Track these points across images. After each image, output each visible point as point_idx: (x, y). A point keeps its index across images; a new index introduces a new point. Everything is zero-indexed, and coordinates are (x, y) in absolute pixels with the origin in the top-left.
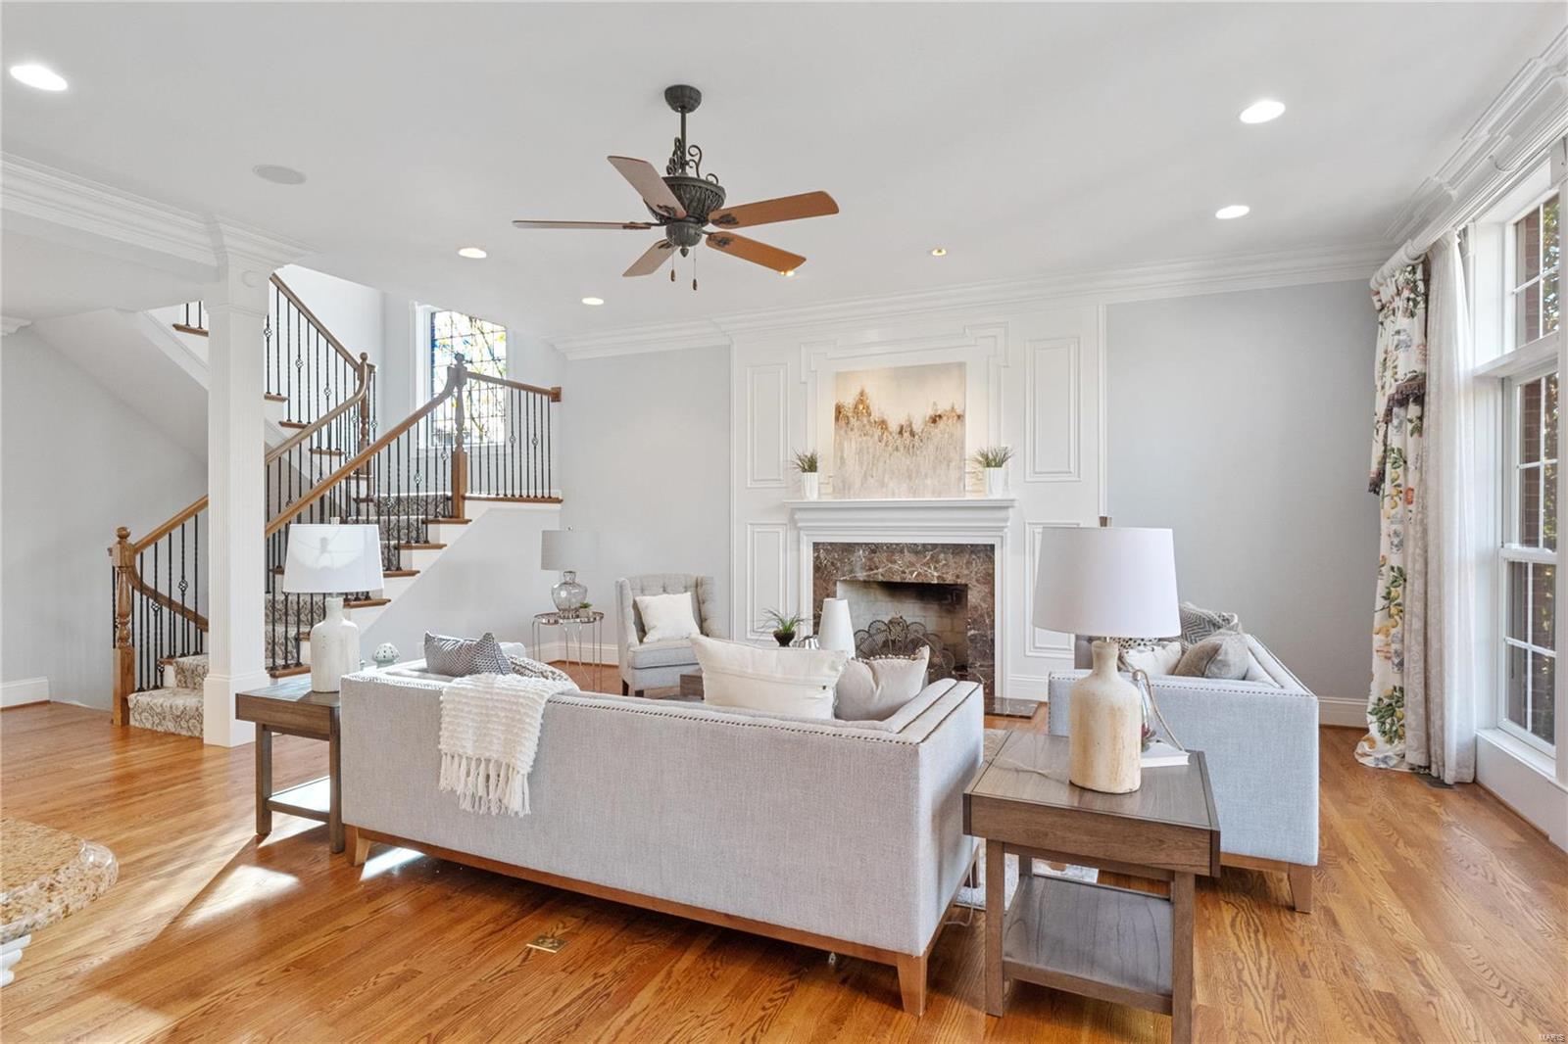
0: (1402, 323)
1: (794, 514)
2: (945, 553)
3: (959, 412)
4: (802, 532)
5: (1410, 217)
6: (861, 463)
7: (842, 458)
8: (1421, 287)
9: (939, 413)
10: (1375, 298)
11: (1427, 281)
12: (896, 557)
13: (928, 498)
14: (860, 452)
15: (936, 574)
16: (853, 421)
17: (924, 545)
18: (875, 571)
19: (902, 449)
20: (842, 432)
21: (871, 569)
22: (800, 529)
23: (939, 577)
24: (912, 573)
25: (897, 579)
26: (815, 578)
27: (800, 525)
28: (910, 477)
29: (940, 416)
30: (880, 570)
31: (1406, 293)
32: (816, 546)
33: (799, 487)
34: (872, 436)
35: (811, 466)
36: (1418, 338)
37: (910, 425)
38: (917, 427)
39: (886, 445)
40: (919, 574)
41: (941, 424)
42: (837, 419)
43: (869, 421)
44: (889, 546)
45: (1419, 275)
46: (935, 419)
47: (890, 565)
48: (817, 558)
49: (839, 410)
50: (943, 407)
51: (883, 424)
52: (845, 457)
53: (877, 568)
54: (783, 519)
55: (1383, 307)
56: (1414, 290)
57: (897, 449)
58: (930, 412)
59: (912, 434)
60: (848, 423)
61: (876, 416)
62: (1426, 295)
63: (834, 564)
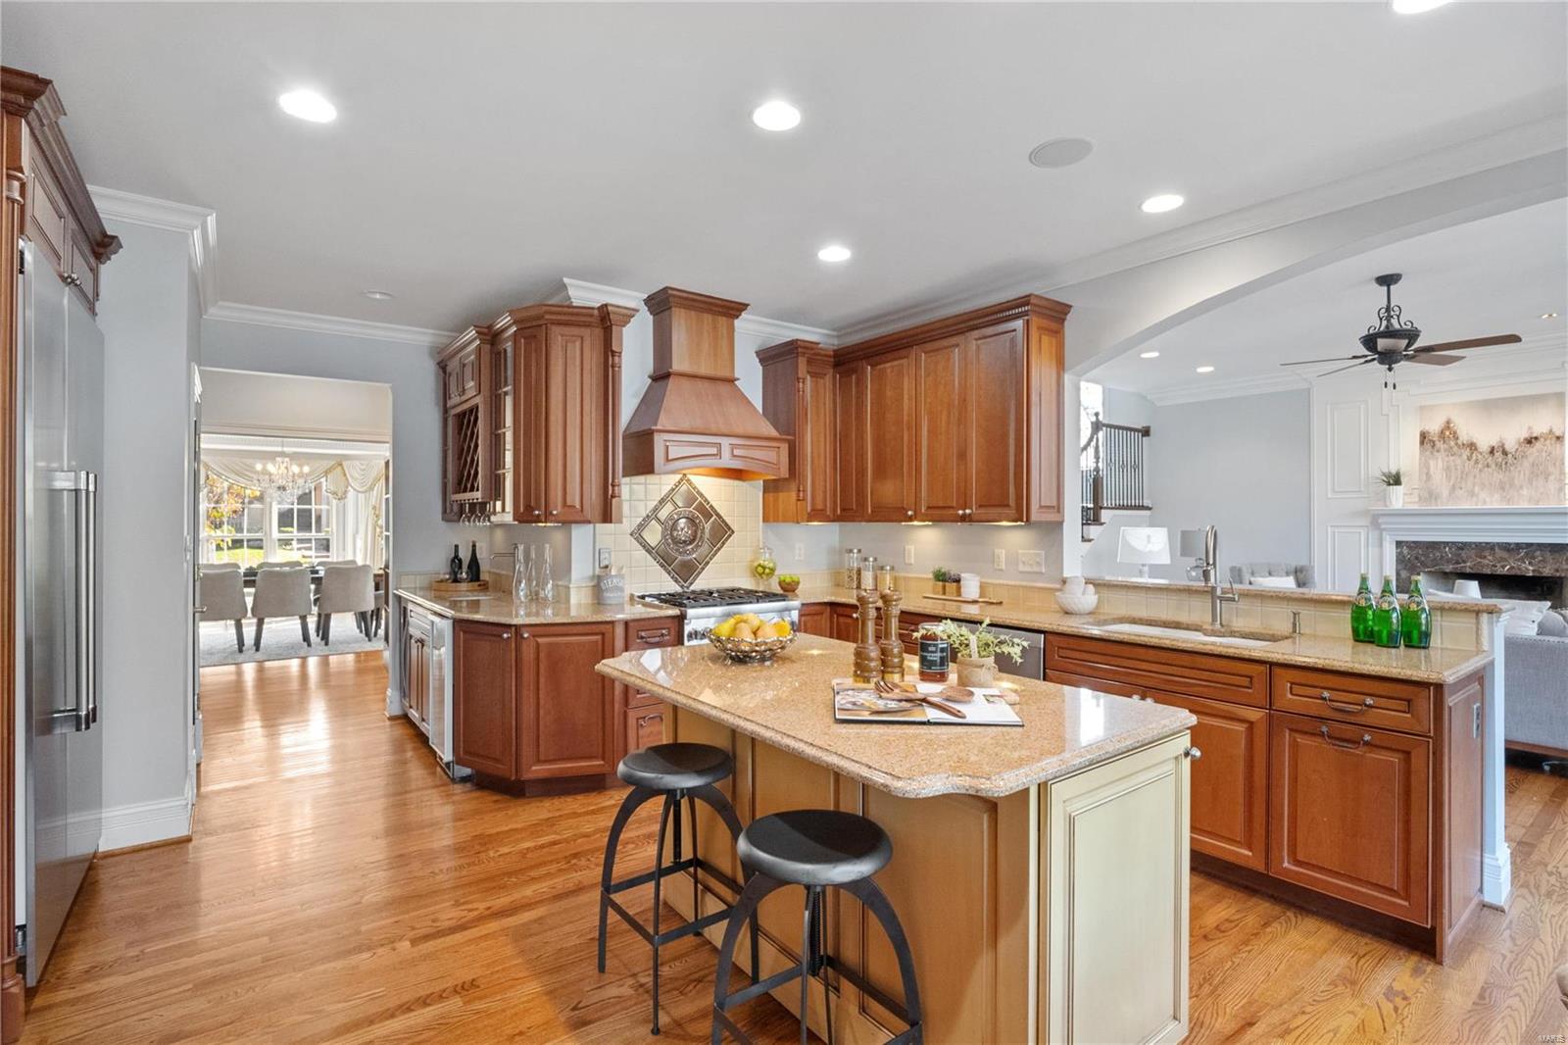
1: (1376, 521)
2: (1541, 550)
3: (1558, 434)
4: (1384, 533)
6: (1448, 478)
7: (1427, 474)
9: (1534, 435)
12: (1487, 553)
13: (1524, 505)
14: (1448, 469)
15: (1531, 568)
16: (1439, 445)
17: (1517, 544)
18: (1462, 565)
19: (1493, 466)
20: (1428, 453)
21: (1457, 563)
22: (1384, 529)
23: (1533, 571)
24: (1503, 567)
25: (1486, 571)
26: (1398, 569)
27: (1383, 526)
28: (1503, 489)
29: (1536, 438)
30: (1468, 564)
32: (1399, 544)
33: (1384, 498)
34: (1461, 455)
35: (1395, 480)
37: (1503, 446)
38: (1511, 447)
39: (1477, 462)
40: (1512, 568)
41: (1538, 445)
42: (1422, 443)
43: (1457, 444)
46: (1530, 441)
47: (1479, 560)
48: (1400, 553)
49: (1424, 436)
50: (1539, 429)
51: (1472, 446)
52: (1432, 473)
53: (1464, 562)
54: (1365, 522)
57: (1488, 466)
58: (1525, 435)
59: (1505, 453)
60: (1433, 446)
61: (1464, 437)
63: (1417, 558)
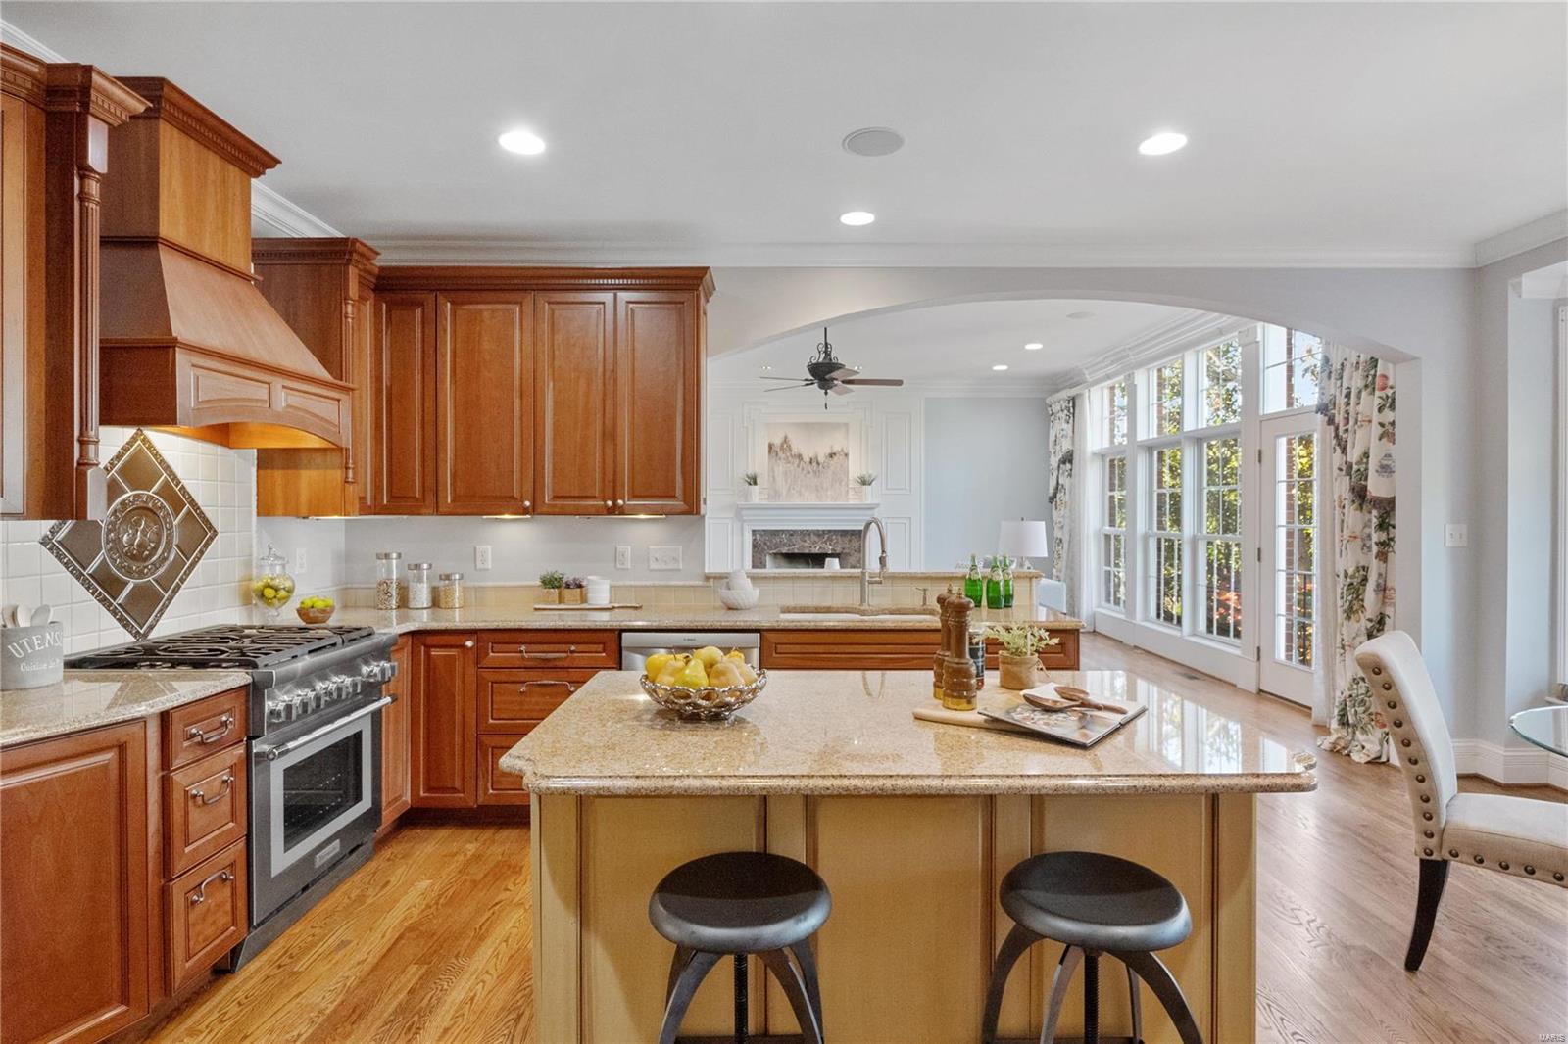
0: (1061, 426)
1: (739, 512)
3: (846, 452)
4: (745, 524)
5: (1071, 378)
6: (786, 482)
7: (774, 477)
8: (1072, 411)
9: (834, 451)
10: (1049, 409)
11: (1074, 407)
12: (806, 538)
13: (829, 503)
14: (786, 473)
15: (831, 548)
16: (781, 454)
17: (824, 531)
18: (793, 547)
19: (812, 473)
20: (774, 460)
21: (790, 546)
22: (745, 521)
23: (832, 550)
25: (807, 551)
26: (753, 552)
27: (745, 518)
28: (818, 490)
29: (835, 454)
30: (796, 546)
31: (1066, 412)
32: (754, 531)
33: (746, 495)
34: (793, 464)
35: (753, 481)
36: (1071, 434)
37: (817, 458)
38: (821, 459)
39: (803, 469)
41: (835, 458)
42: (770, 452)
43: (791, 455)
44: (802, 531)
45: (1071, 405)
46: (832, 456)
47: (802, 543)
48: (754, 540)
49: (771, 446)
50: (837, 448)
51: (800, 457)
52: (776, 476)
53: (793, 545)
54: (732, 514)
55: (1053, 414)
56: (1069, 411)
57: (809, 472)
58: (829, 452)
59: (818, 464)
60: (777, 455)
61: (795, 451)
62: (1074, 414)
63: (765, 543)
